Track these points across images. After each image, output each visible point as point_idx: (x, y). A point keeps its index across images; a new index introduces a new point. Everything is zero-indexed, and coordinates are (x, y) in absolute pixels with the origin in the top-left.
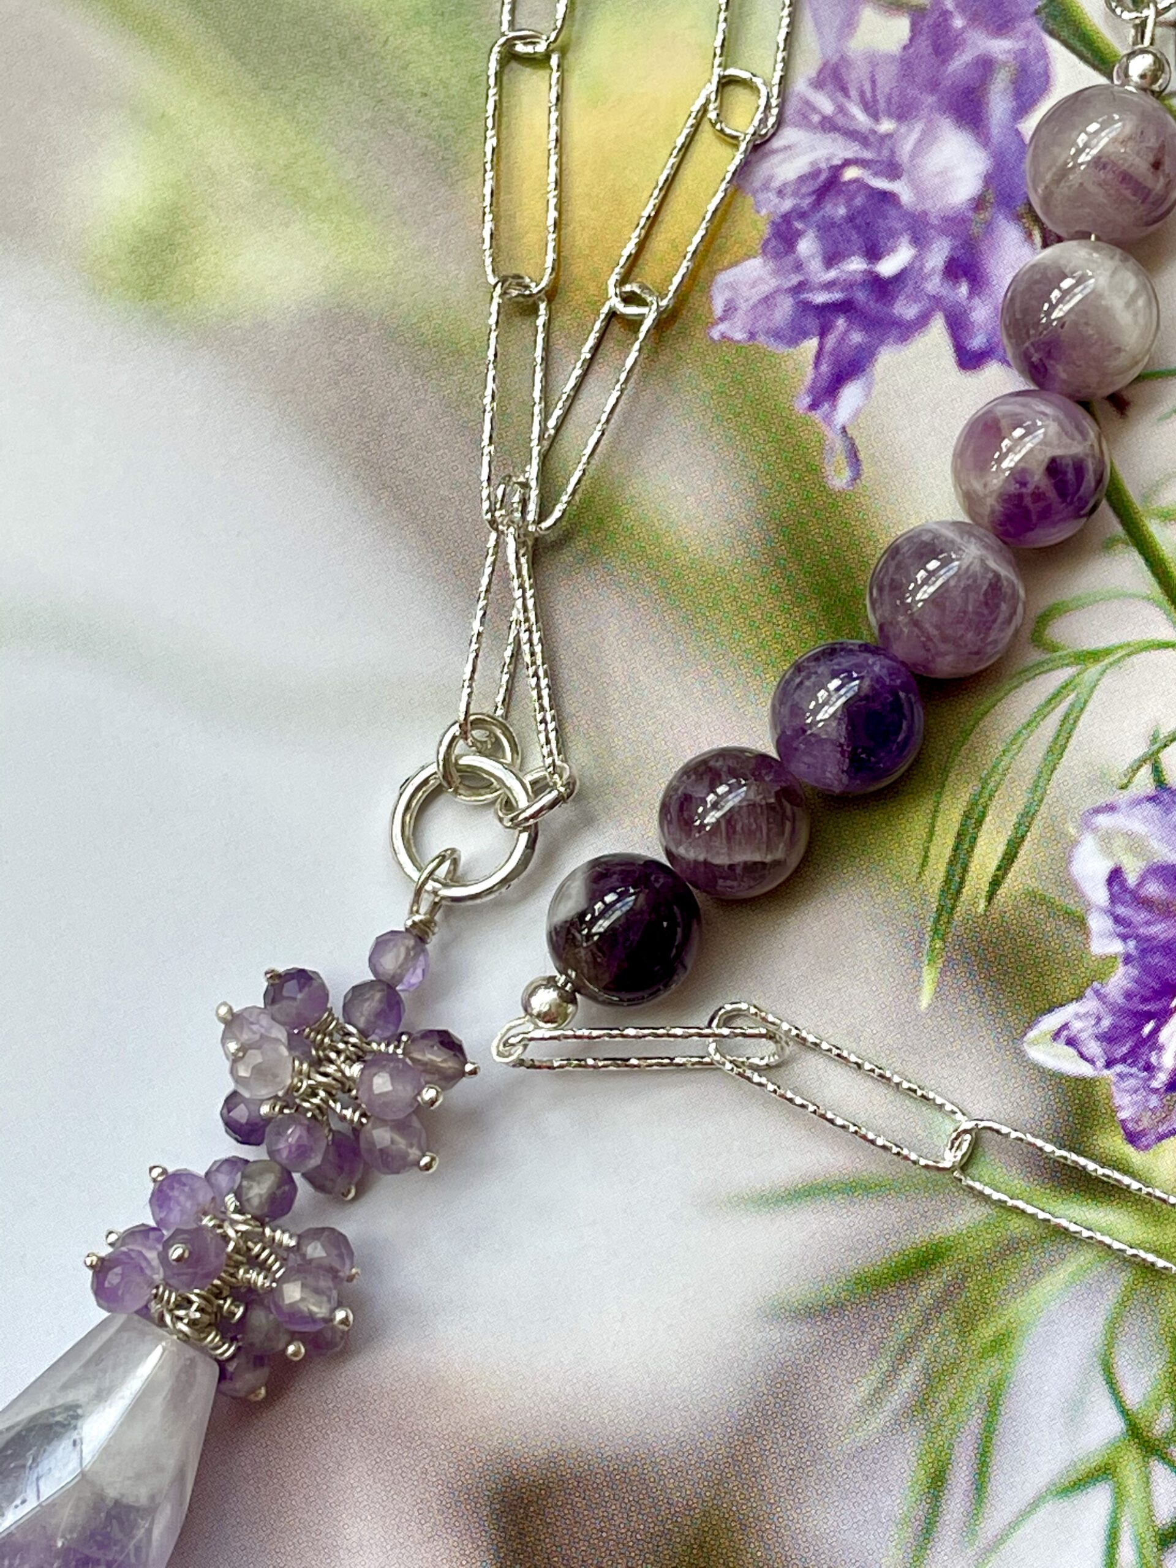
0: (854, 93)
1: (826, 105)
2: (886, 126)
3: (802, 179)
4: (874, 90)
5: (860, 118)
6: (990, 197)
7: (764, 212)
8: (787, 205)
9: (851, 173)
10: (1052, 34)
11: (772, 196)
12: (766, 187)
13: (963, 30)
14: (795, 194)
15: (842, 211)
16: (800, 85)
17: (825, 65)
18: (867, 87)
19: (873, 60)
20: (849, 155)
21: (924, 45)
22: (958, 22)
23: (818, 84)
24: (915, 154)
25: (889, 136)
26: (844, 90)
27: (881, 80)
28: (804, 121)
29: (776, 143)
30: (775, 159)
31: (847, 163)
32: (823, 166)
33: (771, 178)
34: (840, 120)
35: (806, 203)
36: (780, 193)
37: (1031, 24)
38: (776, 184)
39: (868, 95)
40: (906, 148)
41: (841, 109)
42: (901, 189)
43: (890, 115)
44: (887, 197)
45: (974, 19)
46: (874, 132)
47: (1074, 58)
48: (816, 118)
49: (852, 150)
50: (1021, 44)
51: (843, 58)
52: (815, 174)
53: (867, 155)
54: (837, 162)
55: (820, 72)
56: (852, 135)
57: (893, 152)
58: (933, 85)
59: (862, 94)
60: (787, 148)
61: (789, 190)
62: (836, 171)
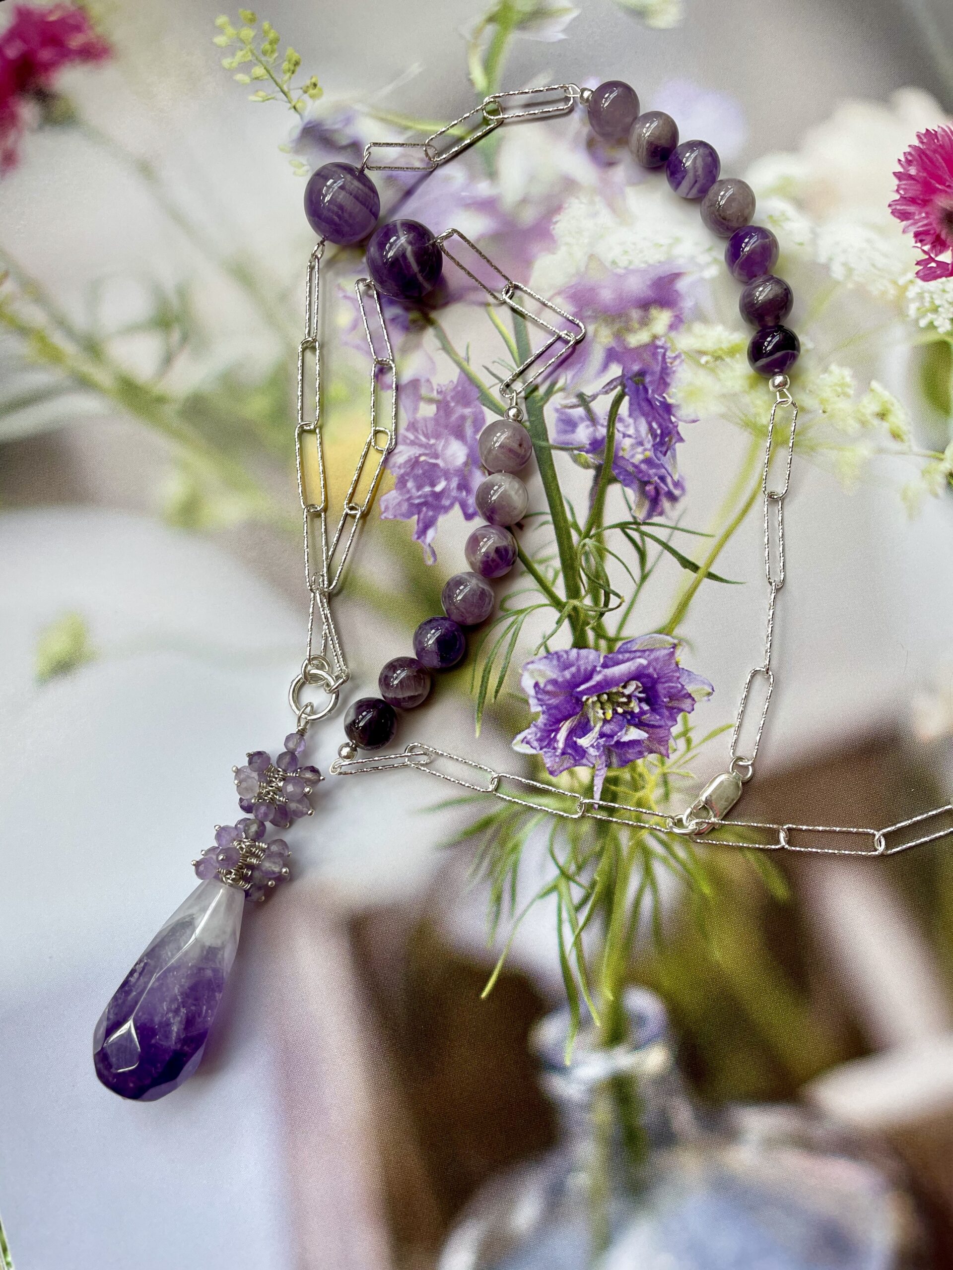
0: (420, 431)
1: (411, 437)
2: (432, 441)
3: (406, 462)
4: (427, 430)
5: (423, 439)
6: (470, 461)
7: (394, 474)
8: (402, 471)
9: (422, 459)
10: (484, 405)
11: (397, 469)
12: (394, 466)
13: (454, 406)
14: (405, 467)
15: (420, 471)
16: (402, 431)
17: (409, 423)
18: (424, 429)
19: (425, 420)
20: (421, 452)
21: (442, 413)
22: (452, 404)
23: (408, 429)
24: (443, 450)
25: (433, 445)
26: (417, 430)
27: (429, 426)
28: (405, 443)
29: (396, 451)
30: (396, 457)
31: (420, 455)
32: (413, 457)
33: (395, 463)
34: (417, 441)
35: (408, 470)
36: (399, 467)
37: (477, 403)
38: (398, 464)
39: (425, 432)
40: (440, 448)
41: (417, 438)
42: (439, 462)
43: (433, 437)
44: (436, 465)
45: (457, 403)
46: (428, 444)
47: (492, 412)
48: (408, 441)
49: (422, 451)
50: (474, 410)
51: (415, 419)
52: (410, 460)
53: (427, 452)
54: (417, 455)
55: (408, 426)
56: (421, 445)
57: (436, 450)
58: (446, 427)
59: (423, 432)
60: (400, 452)
61: (402, 466)
62: (417, 458)
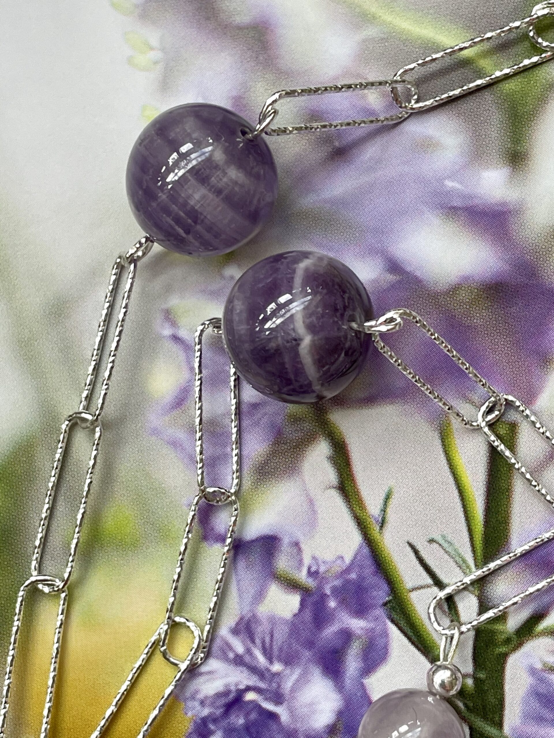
0: (258, 641)
1: (239, 648)
2: (277, 667)
3: (219, 695)
4: (271, 640)
5: (261, 659)
6: (340, 726)
7: (190, 714)
8: (206, 712)
9: (250, 696)
10: (393, 621)
11: (196, 704)
12: (193, 698)
13: (335, 609)
14: (212, 704)
15: (241, 721)
16: (224, 631)
17: (241, 619)
18: (267, 640)
19: (273, 620)
20: (251, 683)
21: (308, 615)
22: (332, 604)
23: (235, 631)
24: (293, 690)
25: (278, 674)
26: (253, 641)
27: (276, 635)
28: (225, 658)
29: (204, 669)
30: (201, 680)
31: (248, 689)
32: (233, 688)
33: (197, 692)
34: (247, 659)
35: (219, 712)
36: (202, 703)
37: (379, 612)
38: (201, 696)
39: (267, 645)
40: (288, 685)
41: (248, 651)
42: (280, 711)
43: (280, 660)
44: (273, 716)
45: (343, 602)
46: (268, 670)
47: (405, 641)
48: (231, 655)
49: (252, 681)
50: (372, 625)
51: (254, 616)
52: (226, 693)
53: (262, 685)
54: (242, 687)
55: (237, 624)
56: (254, 670)
57: (279, 686)
58: (310, 644)
59: (263, 643)
60: (210, 673)
61: (208, 702)
62: (241, 693)
